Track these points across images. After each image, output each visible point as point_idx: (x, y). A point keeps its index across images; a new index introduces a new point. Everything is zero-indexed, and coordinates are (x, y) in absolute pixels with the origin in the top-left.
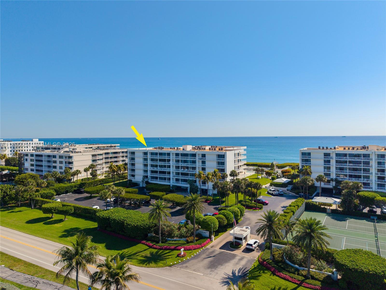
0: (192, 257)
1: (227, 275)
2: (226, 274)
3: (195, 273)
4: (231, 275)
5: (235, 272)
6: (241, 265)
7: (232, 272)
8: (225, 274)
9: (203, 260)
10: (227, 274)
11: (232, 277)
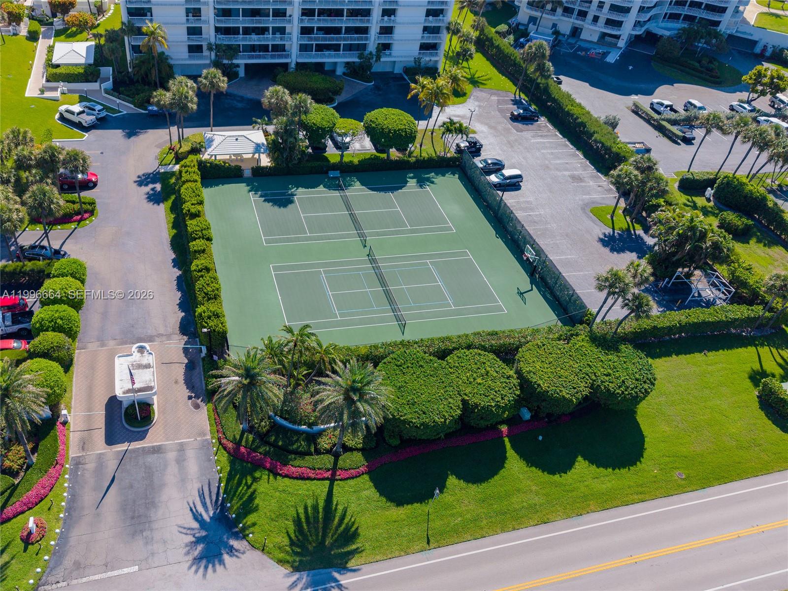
0: (65, 520)
1: (188, 532)
2: (184, 531)
3: (116, 573)
4: (196, 525)
5: (197, 511)
6: (194, 481)
7: (191, 514)
8: (181, 532)
9: (98, 515)
10: (185, 528)
11: (204, 533)
